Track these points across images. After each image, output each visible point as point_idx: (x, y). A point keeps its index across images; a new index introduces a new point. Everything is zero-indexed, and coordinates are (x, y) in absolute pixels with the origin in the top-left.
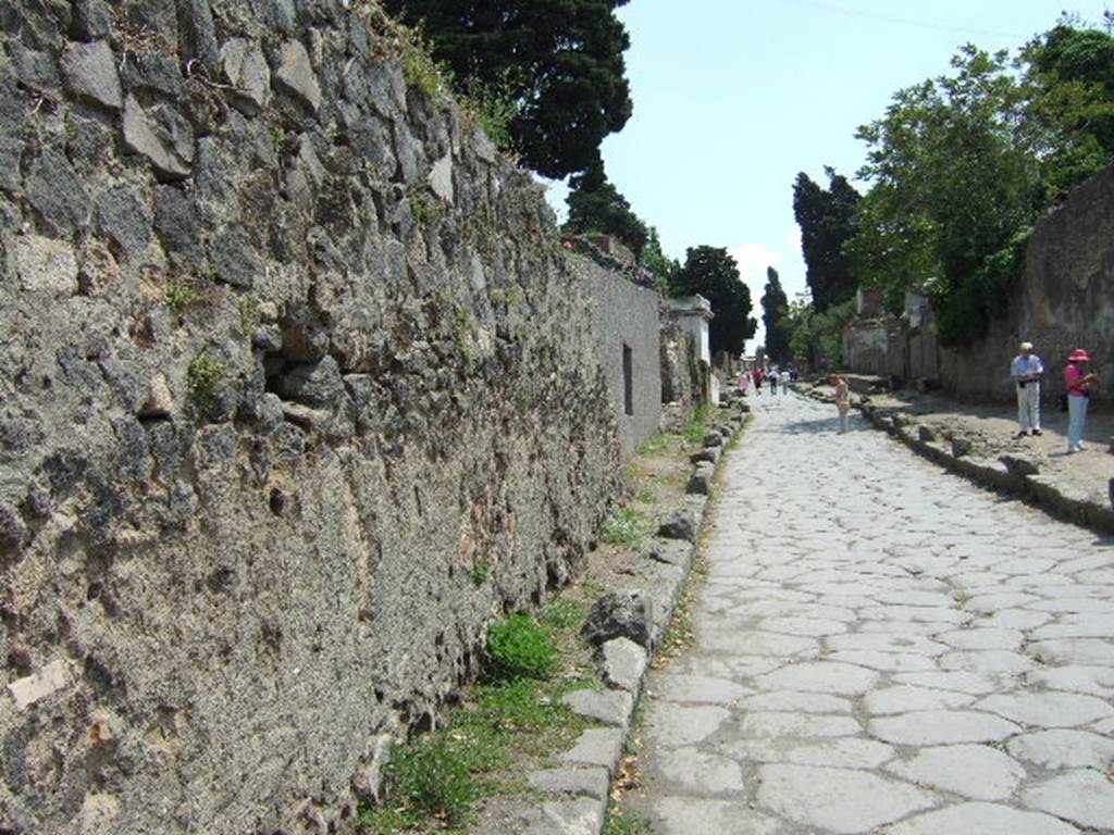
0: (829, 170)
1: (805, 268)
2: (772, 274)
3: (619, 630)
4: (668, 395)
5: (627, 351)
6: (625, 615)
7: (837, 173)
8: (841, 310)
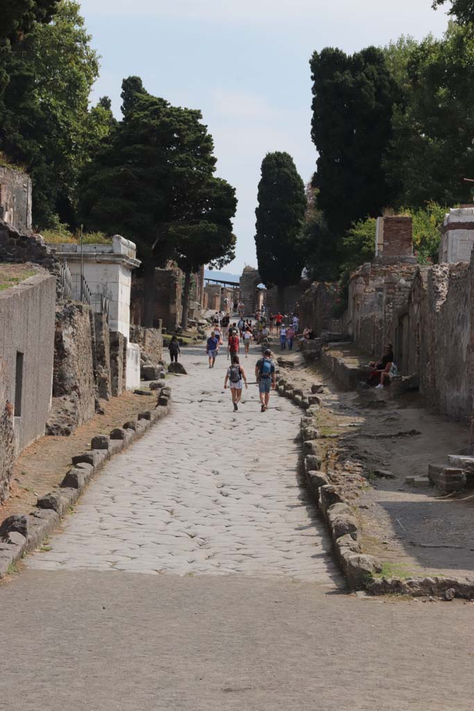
3: (14, 529)
4: (60, 388)
5: (20, 356)
6: (17, 524)
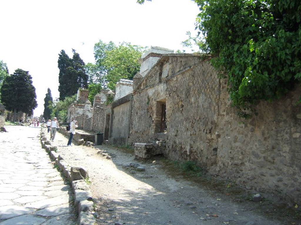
0: (74, 50)
1: (59, 84)
2: (49, 90)
7: (76, 52)
8: (70, 99)
